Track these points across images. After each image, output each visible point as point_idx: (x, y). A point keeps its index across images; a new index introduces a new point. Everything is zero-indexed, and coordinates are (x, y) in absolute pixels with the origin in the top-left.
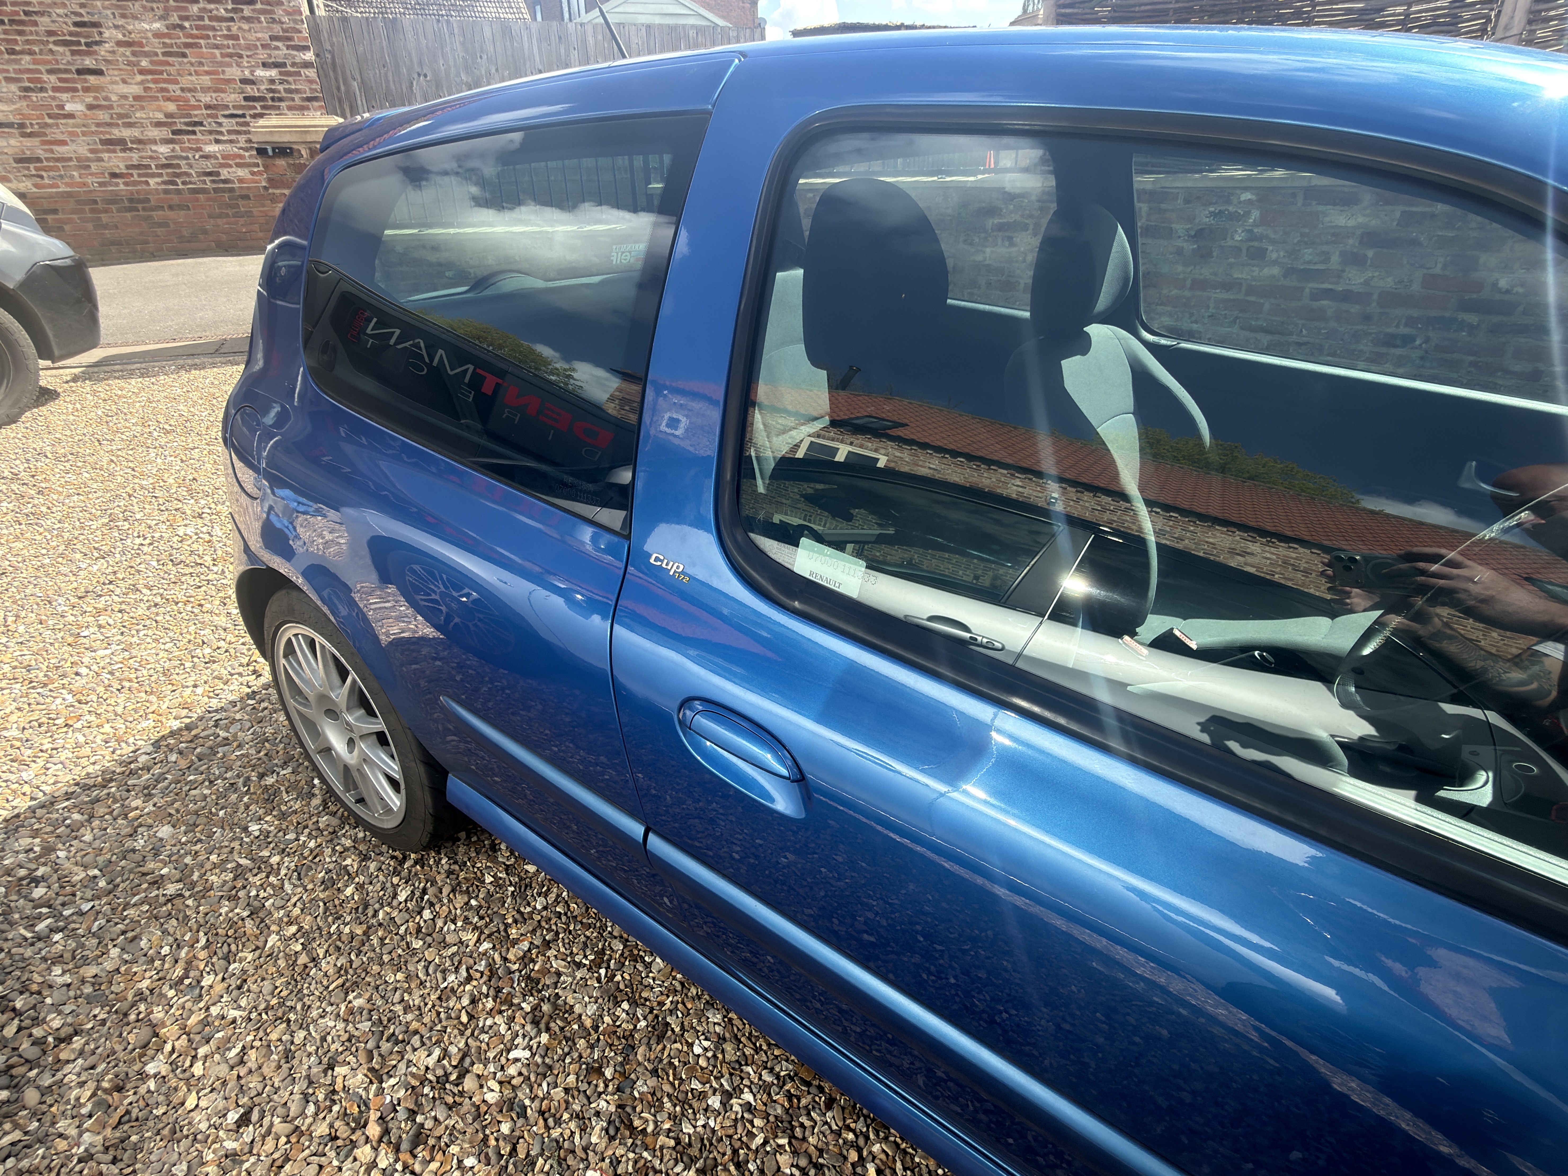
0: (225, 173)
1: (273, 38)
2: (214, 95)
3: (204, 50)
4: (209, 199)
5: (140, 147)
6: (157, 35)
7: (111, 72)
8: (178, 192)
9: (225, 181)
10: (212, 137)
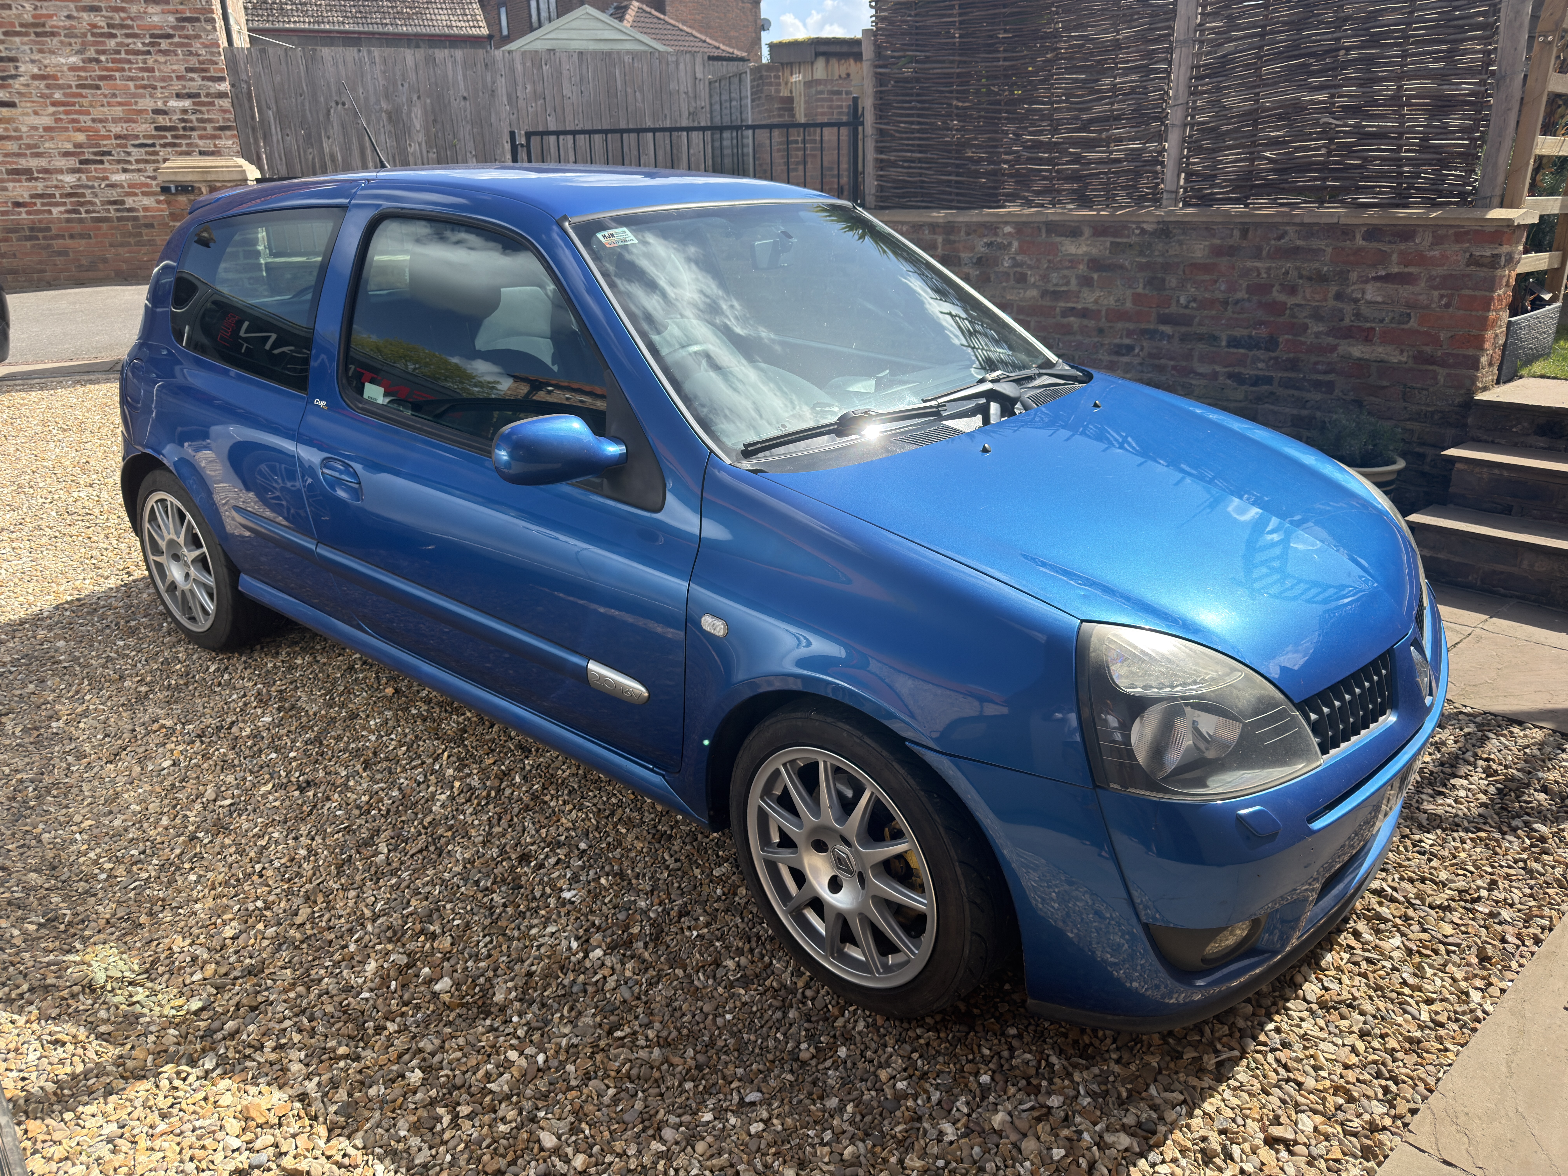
0: (130, 202)
1: (189, 70)
2: (125, 125)
3: (118, 82)
4: (112, 228)
5: (46, 176)
6: (73, 68)
7: (23, 104)
8: (81, 220)
9: (130, 210)
10: (120, 167)
